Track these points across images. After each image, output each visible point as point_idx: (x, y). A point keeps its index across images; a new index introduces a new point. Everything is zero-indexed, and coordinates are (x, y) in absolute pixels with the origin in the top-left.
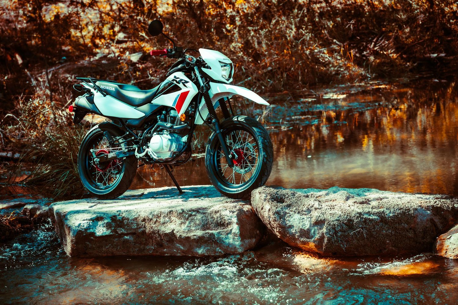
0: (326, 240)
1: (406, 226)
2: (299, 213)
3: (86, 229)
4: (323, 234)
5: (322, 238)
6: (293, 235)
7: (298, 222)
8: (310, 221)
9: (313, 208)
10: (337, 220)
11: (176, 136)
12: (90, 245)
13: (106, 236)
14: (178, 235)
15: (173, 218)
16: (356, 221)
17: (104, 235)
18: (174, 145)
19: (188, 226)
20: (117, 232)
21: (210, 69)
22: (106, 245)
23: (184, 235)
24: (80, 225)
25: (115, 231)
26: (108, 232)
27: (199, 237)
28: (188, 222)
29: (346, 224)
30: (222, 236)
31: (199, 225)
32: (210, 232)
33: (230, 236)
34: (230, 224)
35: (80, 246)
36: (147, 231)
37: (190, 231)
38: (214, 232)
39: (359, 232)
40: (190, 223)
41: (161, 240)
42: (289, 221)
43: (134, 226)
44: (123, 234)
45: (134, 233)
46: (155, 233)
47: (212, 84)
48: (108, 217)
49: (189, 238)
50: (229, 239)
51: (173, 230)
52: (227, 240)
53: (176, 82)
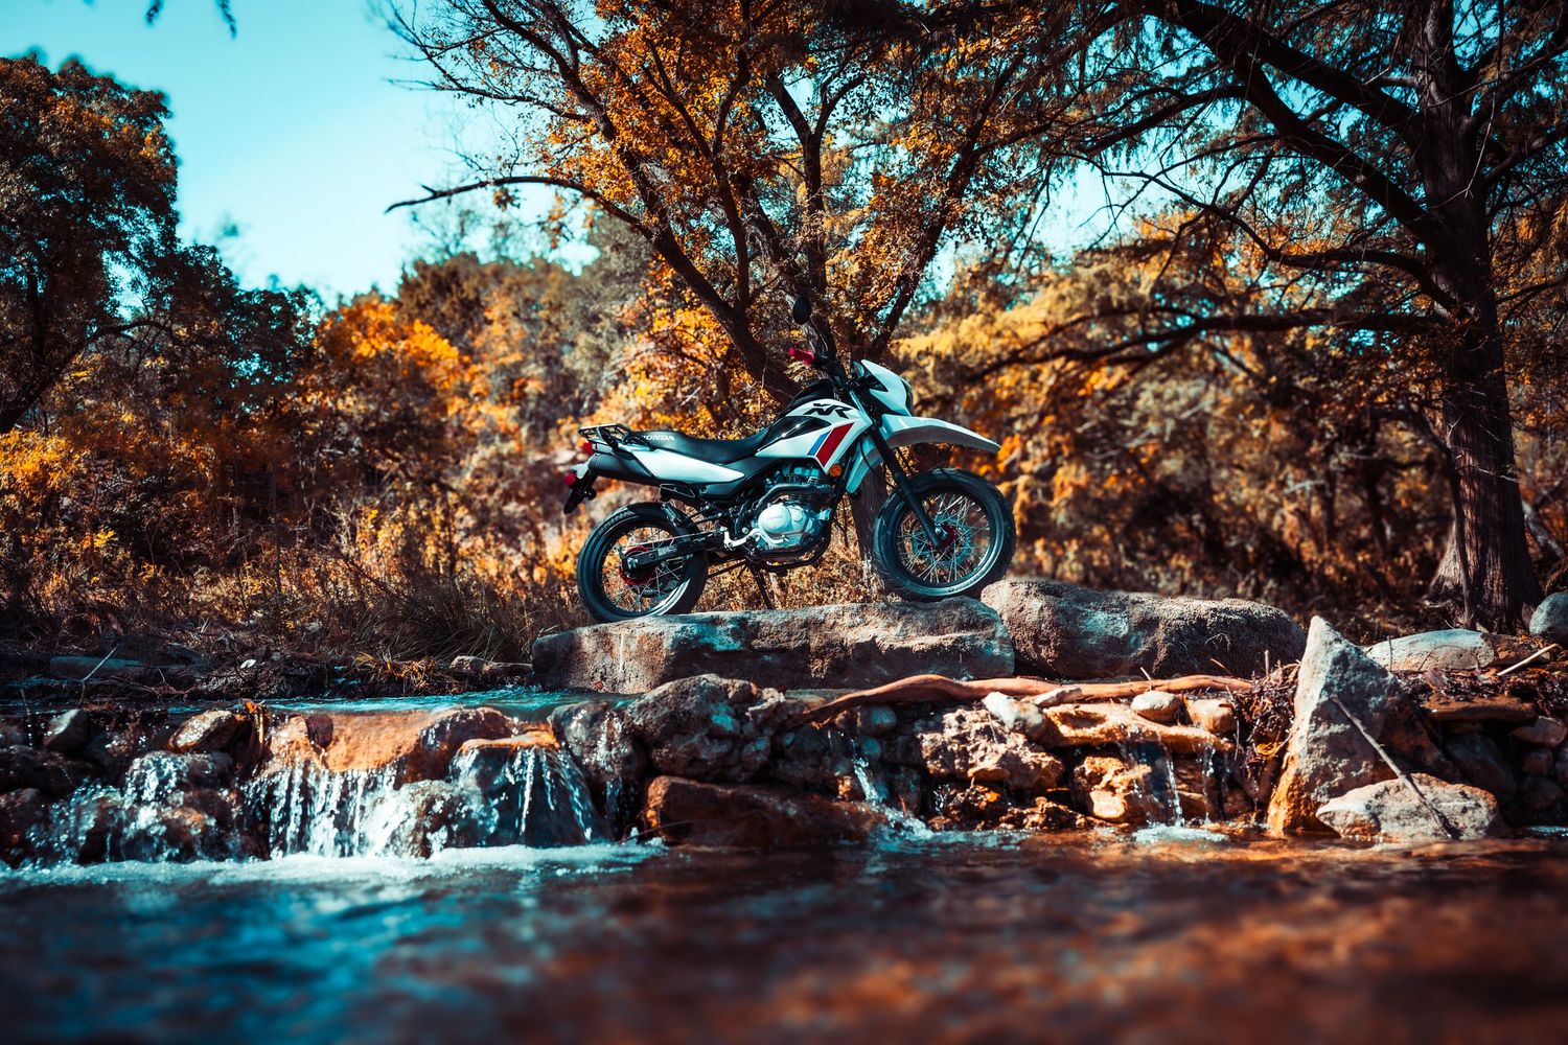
0: (1162, 655)
2: (1103, 610)
3: (697, 637)
4: (1155, 643)
5: (1155, 649)
7: (1102, 626)
8: (1128, 623)
9: (1129, 602)
10: (1178, 619)
11: (812, 507)
13: (735, 651)
14: (885, 645)
15: (869, 618)
16: (1210, 621)
17: (730, 648)
18: (810, 523)
19: (901, 630)
20: (751, 647)
21: (885, 389)
23: (898, 645)
24: (684, 629)
25: (747, 644)
26: (737, 646)
27: (931, 646)
28: (900, 624)
29: (1194, 626)
30: (978, 643)
31: (923, 628)
32: (955, 635)
33: (995, 642)
34: (988, 623)
36: (813, 645)
37: (906, 637)
38: (963, 634)
39: (1217, 640)
40: (904, 625)
41: (847, 657)
42: (1085, 624)
43: (783, 637)
44: (764, 651)
45: (783, 651)
46: (833, 646)
47: (887, 417)
48: (733, 620)
49: (908, 650)
50: (993, 647)
51: (874, 637)
52: (989, 650)
53: (821, 412)
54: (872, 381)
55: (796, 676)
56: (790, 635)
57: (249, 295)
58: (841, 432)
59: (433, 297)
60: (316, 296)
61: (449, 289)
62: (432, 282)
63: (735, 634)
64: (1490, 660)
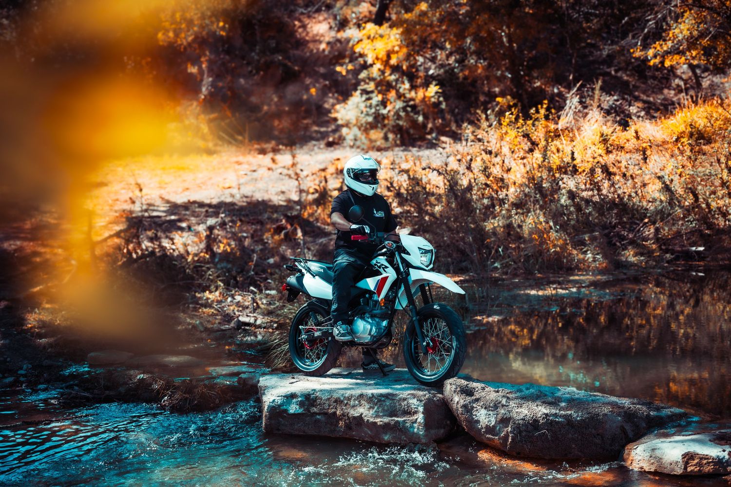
0: (510, 439)
1: (593, 431)
2: (486, 408)
3: (280, 406)
5: (507, 436)
6: (480, 430)
7: (484, 418)
8: (496, 418)
9: (500, 405)
10: (522, 419)
11: (377, 320)
12: (283, 422)
13: (299, 414)
14: (366, 419)
15: (363, 402)
16: (542, 421)
17: (296, 412)
18: (374, 329)
19: (376, 412)
20: (309, 411)
21: (410, 255)
22: (299, 423)
23: (371, 420)
24: (274, 401)
25: (308, 410)
26: (300, 411)
27: (385, 423)
28: (376, 407)
29: (531, 424)
30: (407, 425)
31: (387, 411)
32: (396, 419)
33: (415, 425)
34: (416, 412)
35: (273, 422)
36: (338, 413)
37: (376, 416)
38: (399, 419)
39: (544, 434)
40: (378, 408)
41: (350, 423)
42: (476, 415)
43: (326, 406)
44: (315, 414)
45: (326, 414)
46: (344, 416)
47: (411, 270)
48: (301, 396)
49: (376, 423)
50: (414, 428)
51: (362, 414)
52: (411, 429)
53: (378, 266)
54: (402, 249)
55: (332, 428)
56: (329, 406)
58: (384, 280)
63: (300, 404)
64: (682, 471)
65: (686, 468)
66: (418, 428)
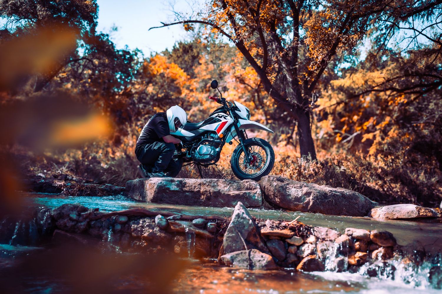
0: (311, 204)
2: (295, 188)
3: (165, 186)
4: (309, 200)
5: (309, 202)
6: (290, 200)
7: (294, 193)
8: (302, 193)
9: (303, 186)
10: (318, 193)
11: (214, 147)
12: (165, 195)
13: (176, 191)
14: (223, 193)
15: (219, 184)
16: (329, 194)
19: (228, 189)
20: (182, 190)
21: (240, 111)
22: (175, 197)
23: (226, 193)
24: (161, 182)
26: (177, 189)
27: (236, 194)
28: (228, 187)
29: (323, 195)
30: (251, 195)
31: (235, 188)
32: (244, 192)
34: (255, 188)
35: (159, 195)
36: (201, 191)
37: (229, 191)
38: (246, 192)
39: (330, 201)
40: (230, 187)
42: (288, 192)
43: (193, 187)
44: (187, 191)
45: (192, 192)
46: (207, 192)
47: (240, 120)
48: (178, 181)
49: (229, 195)
50: (255, 196)
51: (220, 190)
52: (254, 197)
53: (219, 117)
54: (236, 108)
55: (196, 200)
56: (195, 187)
57: (118, 51)
58: (225, 123)
59: (183, 54)
60: (142, 52)
61: (188, 52)
62: (183, 49)
63: (178, 185)
64: (417, 215)
65: (419, 214)
66: (258, 197)
